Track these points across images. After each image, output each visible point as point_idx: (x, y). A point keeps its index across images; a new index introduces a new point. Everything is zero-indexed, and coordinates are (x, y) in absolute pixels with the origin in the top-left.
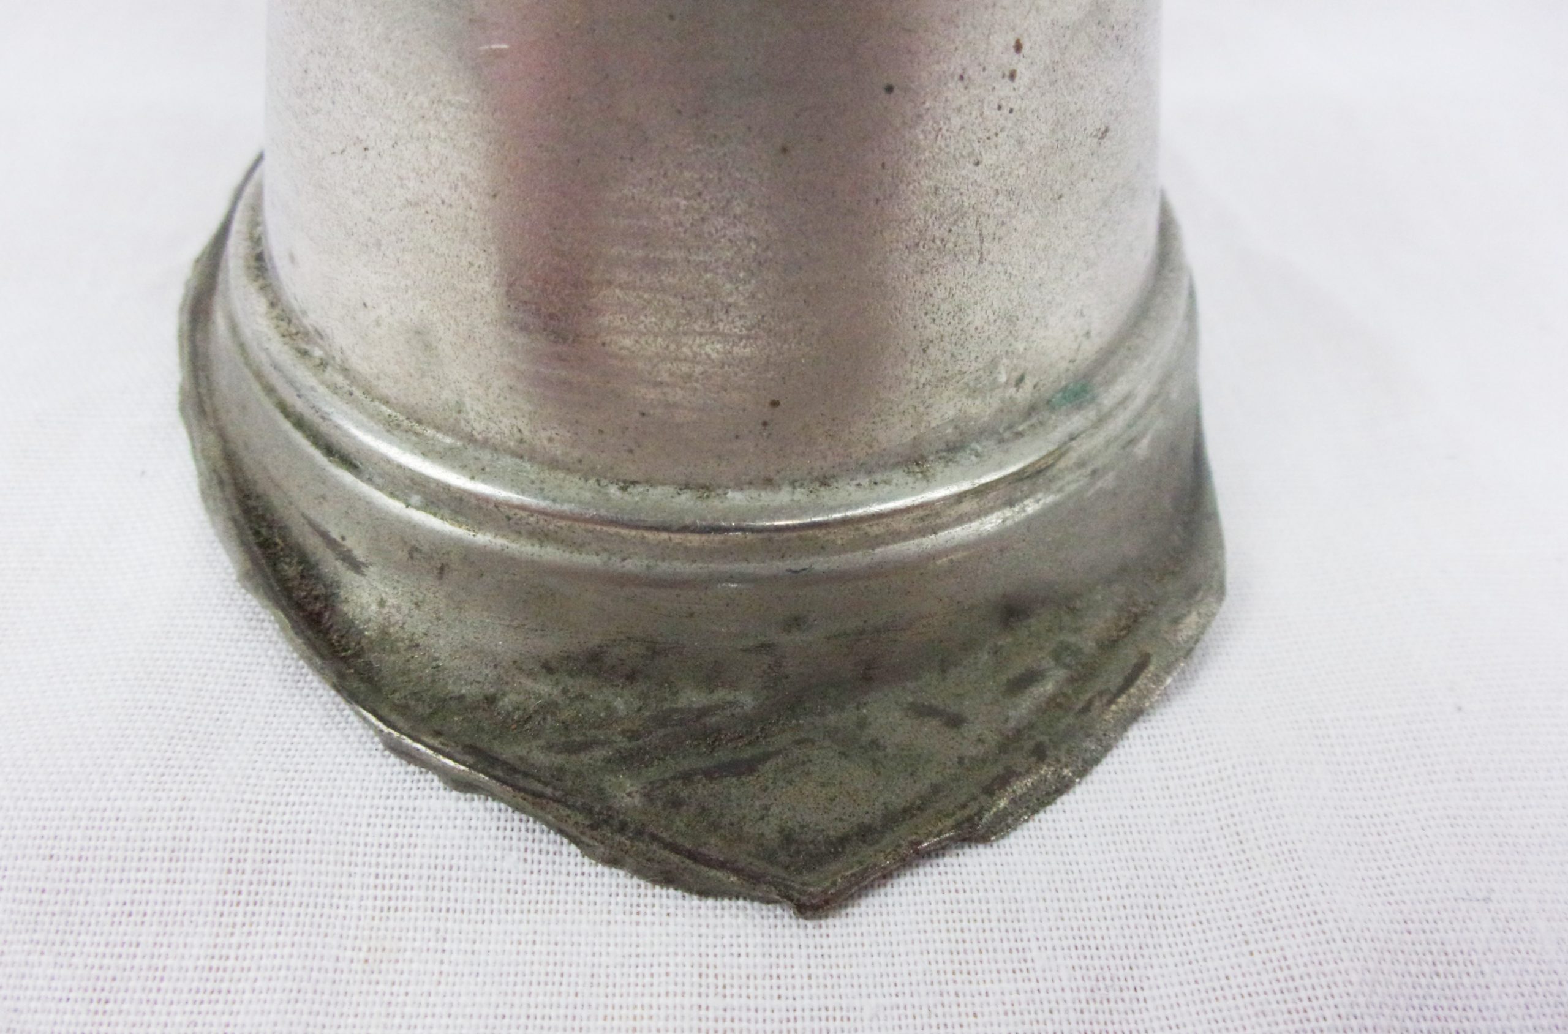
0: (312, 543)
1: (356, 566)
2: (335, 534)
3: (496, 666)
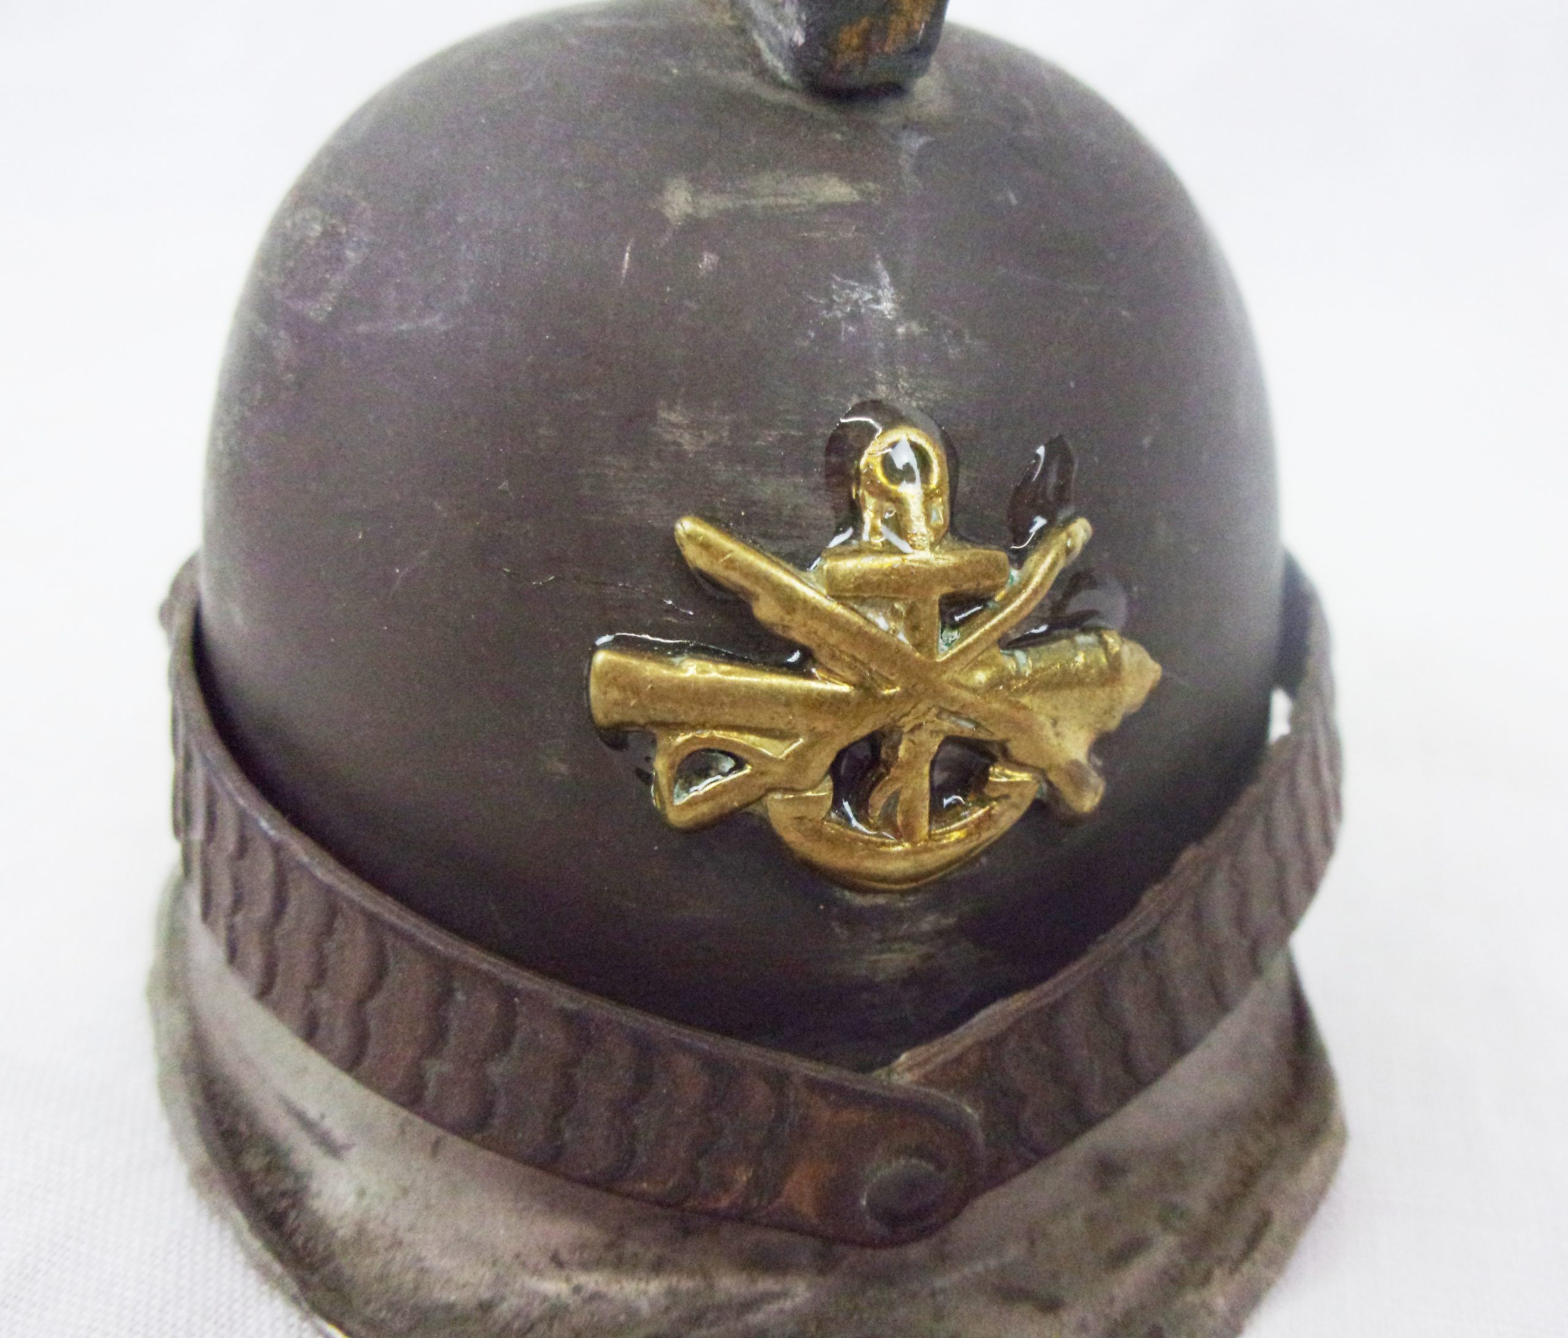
0: (284, 1127)
1: (332, 1148)
2: (313, 1113)
3: (494, 1264)
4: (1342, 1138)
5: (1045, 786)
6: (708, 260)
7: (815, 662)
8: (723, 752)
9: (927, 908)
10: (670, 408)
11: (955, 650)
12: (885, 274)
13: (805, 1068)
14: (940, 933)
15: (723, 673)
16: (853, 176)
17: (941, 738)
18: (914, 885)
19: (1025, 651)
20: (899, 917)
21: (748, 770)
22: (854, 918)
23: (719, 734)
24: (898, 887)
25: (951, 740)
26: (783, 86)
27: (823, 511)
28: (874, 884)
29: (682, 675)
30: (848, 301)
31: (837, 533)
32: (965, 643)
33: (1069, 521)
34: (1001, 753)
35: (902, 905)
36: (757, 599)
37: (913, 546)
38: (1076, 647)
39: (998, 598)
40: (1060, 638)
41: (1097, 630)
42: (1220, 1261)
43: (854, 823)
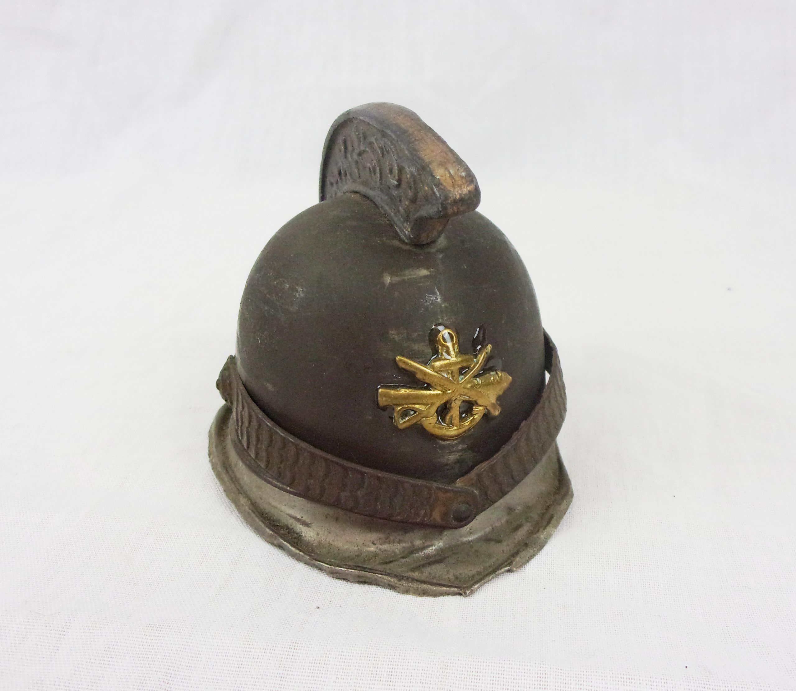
0: (291, 522)
1: (307, 525)
2: (299, 517)
3: (358, 546)
4: (572, 496)
5: (486, 410)
6: (397, 294)
7: (431, 386)
8: (411, 410)
9: (459, 443)
10: (392, 330)
11: (463, 380)
12: (438, 292)
13: (435, 485)
14: (463, 450)
15: (410, 391)
16: (427, 268)
17: (461, 401)
18: (456, 438)
19: (479, 378)
20: (453, 446)
21: (417, 413)
22: (443, 448)
23: (410, 406)
24: (452, 438)
25: (463, 401)
26: (406, 244)
27: (429, 350)
28: (448, 438)
29: (401, 393)
30: (430, 300)
31: (433, 356)
32: (465, 378)
33: (487, 345)
34: (476, 404)
35: (454, 443)
36: (417, 373)
37: (452, 357)
38: (491, 375)
39: (472, 367)
40: (486, 374)
41: (496, 370)
42: (541, 527)
43: (442, 424)
